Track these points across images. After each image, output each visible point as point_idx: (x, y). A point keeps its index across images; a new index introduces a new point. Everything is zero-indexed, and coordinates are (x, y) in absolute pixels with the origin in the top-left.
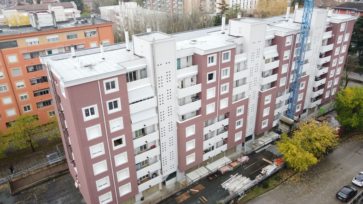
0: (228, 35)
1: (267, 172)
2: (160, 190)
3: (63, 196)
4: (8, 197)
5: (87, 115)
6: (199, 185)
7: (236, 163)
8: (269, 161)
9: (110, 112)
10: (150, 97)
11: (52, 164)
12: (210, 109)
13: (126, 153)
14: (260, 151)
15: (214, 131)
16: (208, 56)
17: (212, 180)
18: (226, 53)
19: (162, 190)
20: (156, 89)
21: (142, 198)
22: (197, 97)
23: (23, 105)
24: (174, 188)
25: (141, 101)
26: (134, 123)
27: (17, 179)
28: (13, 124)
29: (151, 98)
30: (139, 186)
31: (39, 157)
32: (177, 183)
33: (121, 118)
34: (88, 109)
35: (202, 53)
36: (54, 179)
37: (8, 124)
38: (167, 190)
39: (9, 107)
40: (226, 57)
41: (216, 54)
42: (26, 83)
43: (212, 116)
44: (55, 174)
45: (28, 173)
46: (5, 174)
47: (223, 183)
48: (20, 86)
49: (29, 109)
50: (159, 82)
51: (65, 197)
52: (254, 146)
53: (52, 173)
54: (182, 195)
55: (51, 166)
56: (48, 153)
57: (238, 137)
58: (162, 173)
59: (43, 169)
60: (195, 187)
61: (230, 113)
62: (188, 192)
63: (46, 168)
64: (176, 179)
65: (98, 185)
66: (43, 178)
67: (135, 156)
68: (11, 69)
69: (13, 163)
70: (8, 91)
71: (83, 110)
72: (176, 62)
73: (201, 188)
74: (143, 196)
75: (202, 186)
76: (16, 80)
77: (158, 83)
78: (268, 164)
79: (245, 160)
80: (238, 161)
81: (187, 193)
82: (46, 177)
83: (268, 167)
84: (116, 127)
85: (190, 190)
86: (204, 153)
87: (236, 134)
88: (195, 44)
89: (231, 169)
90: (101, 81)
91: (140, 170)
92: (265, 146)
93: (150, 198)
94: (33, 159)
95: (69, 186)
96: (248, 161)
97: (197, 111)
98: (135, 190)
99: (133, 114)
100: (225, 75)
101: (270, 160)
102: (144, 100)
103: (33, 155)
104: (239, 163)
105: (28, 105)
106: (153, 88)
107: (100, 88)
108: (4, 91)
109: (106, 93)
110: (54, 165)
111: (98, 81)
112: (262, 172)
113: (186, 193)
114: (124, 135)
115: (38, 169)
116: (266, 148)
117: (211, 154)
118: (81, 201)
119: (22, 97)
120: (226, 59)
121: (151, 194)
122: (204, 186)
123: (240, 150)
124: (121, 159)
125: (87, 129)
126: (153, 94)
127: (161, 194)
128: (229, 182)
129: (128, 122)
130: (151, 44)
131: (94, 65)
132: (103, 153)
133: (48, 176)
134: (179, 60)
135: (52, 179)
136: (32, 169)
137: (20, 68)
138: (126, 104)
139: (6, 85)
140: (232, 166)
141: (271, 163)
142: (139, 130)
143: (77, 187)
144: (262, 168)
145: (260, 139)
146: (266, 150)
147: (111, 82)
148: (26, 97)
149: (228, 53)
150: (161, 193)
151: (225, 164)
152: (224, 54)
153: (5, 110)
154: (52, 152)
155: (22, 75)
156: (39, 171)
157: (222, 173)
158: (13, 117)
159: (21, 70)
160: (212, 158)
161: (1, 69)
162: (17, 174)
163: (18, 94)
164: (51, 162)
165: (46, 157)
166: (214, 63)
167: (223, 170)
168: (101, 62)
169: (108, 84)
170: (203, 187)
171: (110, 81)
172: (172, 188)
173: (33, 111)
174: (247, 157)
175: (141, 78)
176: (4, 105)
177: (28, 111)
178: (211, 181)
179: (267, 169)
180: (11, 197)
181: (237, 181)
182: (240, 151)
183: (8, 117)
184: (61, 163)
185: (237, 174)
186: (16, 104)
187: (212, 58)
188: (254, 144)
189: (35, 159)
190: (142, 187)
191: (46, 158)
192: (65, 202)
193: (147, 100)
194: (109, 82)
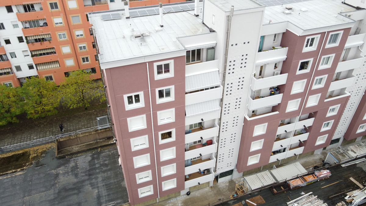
0: (342, 2)
1: (353, 199)
2: (210, 186)
3: (104, 172)
4: (53, 159)
5: (130, 102)
6: (259, 197)
7: (313, 177)
8: (359, 183)
9: (159, 101)
10: (214, 86)
11: (100, 130)
12: (292, 106)
13: (174, 148)
14: (348, 165)
15: (291, 132)
16: (307, 38)
17: (277, 194)
18: (335, 34)
19: (213, 187)
20: (224, 76)
21: (188, 192)
22: (278, 89)
23: (82, 56)
24: (227, 188)
25: (203, 90)
26: (189, 117)
27: (65, 139)
28: (71, 74)
29: (216, 87)
30: (186, 182)
31: (90, 117)
32: (231, 182)
33: (173, 110)
34: (132, 96)
35: (299, 33)
36: (99, 148)
37: (67, 74)
38: (219, 189)
39: (68, 56)
40: (333, 40)
41: (319, 36)
42: (85, 32)
43: (294, 114)
44: (103, 139)
45: (76, 135)
46: (55, 131)
47: (290, 202)
48: (79, 35)
49: (88, 61)
50: (230, 68)
51: (106, 174)
52: (340, 157)
53: (101, 137)
54: (235, 205)
55: (99, 131)
56: (99, 115)
57: (321, 141)
58: (216, 170)
59: (91, 133)
60: (253, 198)
61: (318, 112)
62: (243, 202)
63: (94, 133)
64: (232, 177)
65: (139, 177)
66: (91, 141)
67: (185, 151)
68: (70, 16)
69: (64, 120)
70: (67, 39)
71: (125, 97)
72: (259, 40)
73: (260, 202)
74: (190, 190)
75: (262, 198)
76: (75, 29)
77: (228, 68)
78: (358, 188)
79: (325, 175)
80: (316, 175)
81: (242, 204)
82: (94, 140)
83: (356, 193)
84: (166, 119)
85: (245, 201)
86: (272, 154)
87: (319, 137)
88: (290, 14)
89: (304, 184)
90: (151, 63)
91: (190, 166)
92: (356, 159)
93: (197, 195)
94: (84, 118)
95: (113, 160)
96: (329, 177)
97: (273, 107)
98: (180, 186)
99: (190, 105)
100: (325, 64)
101: (361, 182)
102: (206, 89)
103: (84, 114)
104: (317, 178)
105: (87, 56)
106: (220, 74)
107: (149, 72)
108: (63, 39)
109: (156, 79)
110: (102, 131)
111: (147, 63)
112: (346, 198)
113: (240, 203)
114: (175, 129)
115: (86, 133)
116: (357, 163)
117: (280, 156)
118: (122, 183)
119: (81, 48)
120: (332, 43)
121: (199, 190)
122: (265, 199)
123: (319, 153)
124: (168, 154)
125: (128, 119)
126: (218, 83)
127: (211, 192)
128: (297, 202)
129: (181, 114)
130: (227, 16)
131: (148, 36)
132: (147, 146)
133: (97, 139)
134: (263, 38)
135: (97, 148)
136: (81, 131)
137: (79, 15)
138: (181, 93)
139: (65, 32)
140: (305, 181)
141: (361, 187)
142: (195, 124)
143: (120, 165)
144: (347, 192)
145: (351, 147)
146: (357, 166)
147: (164, 65)
148: (84, 47)
149: (337, 35)
150: (210, 190)
151: (297, 176)
152: (332, 35)
153: (64, 59)
154: (103, 114)
155: (82, 23)
156: (87, 134)
157: (291, 188)
158: (71, 67)
159: (80, 17)
160: (280, 160)
161: (61, 14)
162: (65, 135)
163: (77, 44)
164: (100, 127)
165: (97, 119)
166: (314, 48)
167: (293, 184)
168: (157, 31)
169: (159, 67)
170: (263, 200)
171: (163, 63)
172: (225, 187)
173: (91, 63)
174: (328, 171)
175: (207, 60)
176: (62, 54)
177: (86, 62)
178: (274, 194)
179: (354, 195)
180: (55, 160)
181: (310, 204)
182: (318, 155)
183: (66, 67)
184: (110, 130)
185: (311, 193)
186: (75, 54)
187: (313, 40)
188: (342, 154)
189: (85, 119)
190: (189, 184)
191: (96, 121)
192: (105, 180)
193: (210, 90)
194: (162, 65)
